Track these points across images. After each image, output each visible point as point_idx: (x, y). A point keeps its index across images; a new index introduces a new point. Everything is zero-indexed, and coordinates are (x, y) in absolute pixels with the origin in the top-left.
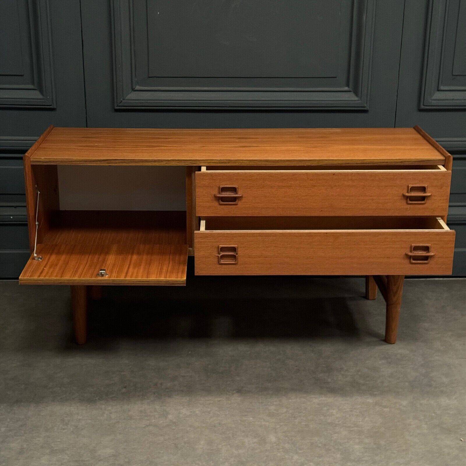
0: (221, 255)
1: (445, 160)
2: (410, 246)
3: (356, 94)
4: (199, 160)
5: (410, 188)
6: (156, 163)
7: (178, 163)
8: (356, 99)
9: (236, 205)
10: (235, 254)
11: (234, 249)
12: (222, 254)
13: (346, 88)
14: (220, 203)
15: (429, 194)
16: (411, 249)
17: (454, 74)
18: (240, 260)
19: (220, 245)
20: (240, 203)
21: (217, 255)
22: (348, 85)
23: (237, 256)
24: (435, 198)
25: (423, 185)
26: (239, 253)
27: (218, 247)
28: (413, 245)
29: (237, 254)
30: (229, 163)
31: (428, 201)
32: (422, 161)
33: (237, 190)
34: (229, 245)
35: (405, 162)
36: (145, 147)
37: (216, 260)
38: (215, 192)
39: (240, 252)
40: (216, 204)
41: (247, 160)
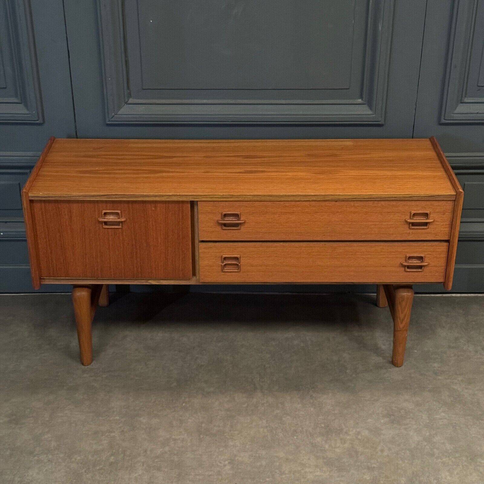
0: (224, 264)
1: (456, 195)
2: (405, 256)
3: (370, 107)
4: (201, 195)
5: (412, 214)
6: (157, 198)
7: (180, 198)
8: (370, 112)
9: (240, 229)
10: (238, 263)
11: (236, 259)
12: (226, 262)
13: (360, 101)
14: (223, 228)
15: (432, 221)
16: (406, 259)
17: (479, 85)
18: (243, 268)
19: (223, 255)
20: (243, 228)
21: (221, 264)
22: (361, 97)
23: (239, 265)
24: (437, 223)
25: (426, 212)
26: (241, 262)
27: (222, 257)
28: (408, 255)
29: (240, 263)
30: (232, 198)
31: (430, 226)
32: (432, 196)
33: (240, 216)
34: (232, 255)
35: (414, 197)
36: (146, 173)
37: (220, 268)
38: (218, 217)
39: (243, 261)
40: (219, 228)
41: (250, 195)
